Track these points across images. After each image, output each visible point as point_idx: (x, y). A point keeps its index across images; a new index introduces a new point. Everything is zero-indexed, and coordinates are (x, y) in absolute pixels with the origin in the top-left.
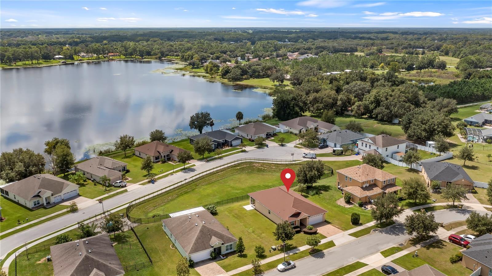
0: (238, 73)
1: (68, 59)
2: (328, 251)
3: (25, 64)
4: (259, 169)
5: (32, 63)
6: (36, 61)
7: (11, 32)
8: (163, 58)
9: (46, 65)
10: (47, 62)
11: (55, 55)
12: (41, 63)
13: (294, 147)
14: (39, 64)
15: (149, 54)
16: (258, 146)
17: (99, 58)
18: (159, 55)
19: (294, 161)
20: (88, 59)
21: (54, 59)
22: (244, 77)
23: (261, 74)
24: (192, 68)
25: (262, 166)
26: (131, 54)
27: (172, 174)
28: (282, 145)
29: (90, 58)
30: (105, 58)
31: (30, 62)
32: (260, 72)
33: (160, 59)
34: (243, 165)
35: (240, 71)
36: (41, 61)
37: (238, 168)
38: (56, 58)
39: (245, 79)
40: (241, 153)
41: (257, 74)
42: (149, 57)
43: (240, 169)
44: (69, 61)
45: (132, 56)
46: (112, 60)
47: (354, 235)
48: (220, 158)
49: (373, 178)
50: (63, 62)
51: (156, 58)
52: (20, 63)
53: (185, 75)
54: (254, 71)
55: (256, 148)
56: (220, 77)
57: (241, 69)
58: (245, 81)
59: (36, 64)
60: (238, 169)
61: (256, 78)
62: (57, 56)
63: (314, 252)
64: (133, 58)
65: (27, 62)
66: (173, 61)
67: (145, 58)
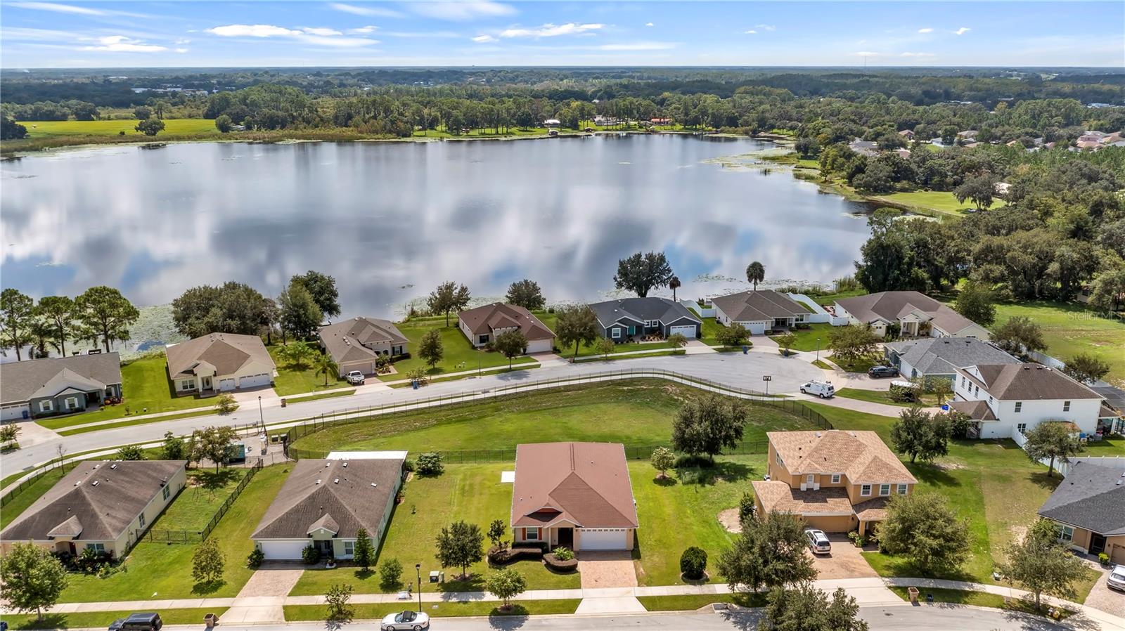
0: (881, 175)
1: (569, 127)
2: (540, 621)
3: (484, 134)
4: (672, 399)
5: (497, 133)
6: (505, 129)
7: (515, 74)
8: (762, 134)
9: (520, 138)
10: (527, 131)
11: (546, 118)
12: (513, 134)
13: (813, 363)
14: (508, 134)
15: (733, 122)
16: (723, 346)
17: (629, 127)
18: (755, 125)
19: (767, 395)
20: (605, 128)
21: (542, 126)
22: (898, 185)
23: (949, 180)
24: (803, 158)
25: (682, 394)
26: (696, 121)
27: (473, 376)
28: (786, 354)
29: (609, 128)
30: (640, 127)
31: (494, 131)
32: (946, 176)
33: (754, 135)
34: (642, 385)
35: (889, 168)
36: (514, 129)
37: (625, 388)
38: (548, 124)
39: (903, 190)
40: (669, 357)
41: (936, 179)
42: (731, 129)
43: (629, 391)
44: (570, 132)
45: (698, 126)
46: (653, 132)
47: (651, 603)
48: (607, 360)
49: (838, 470)
50: (552, 133)
51: (746, 133)
52: (475, 132)
53: (769, 171)
54: (932, 172)
55: (715, 351)
56: (844, 183)
57: (895, 164)
58: (900, 195)
59: (503, 134)
60: (623, 391)
61: (934, 190)
62: (551, 121)
63: (505, 612)
64: (698, 130)
65: (488, 131)
66: (777, 141)
67: (722, 132)
